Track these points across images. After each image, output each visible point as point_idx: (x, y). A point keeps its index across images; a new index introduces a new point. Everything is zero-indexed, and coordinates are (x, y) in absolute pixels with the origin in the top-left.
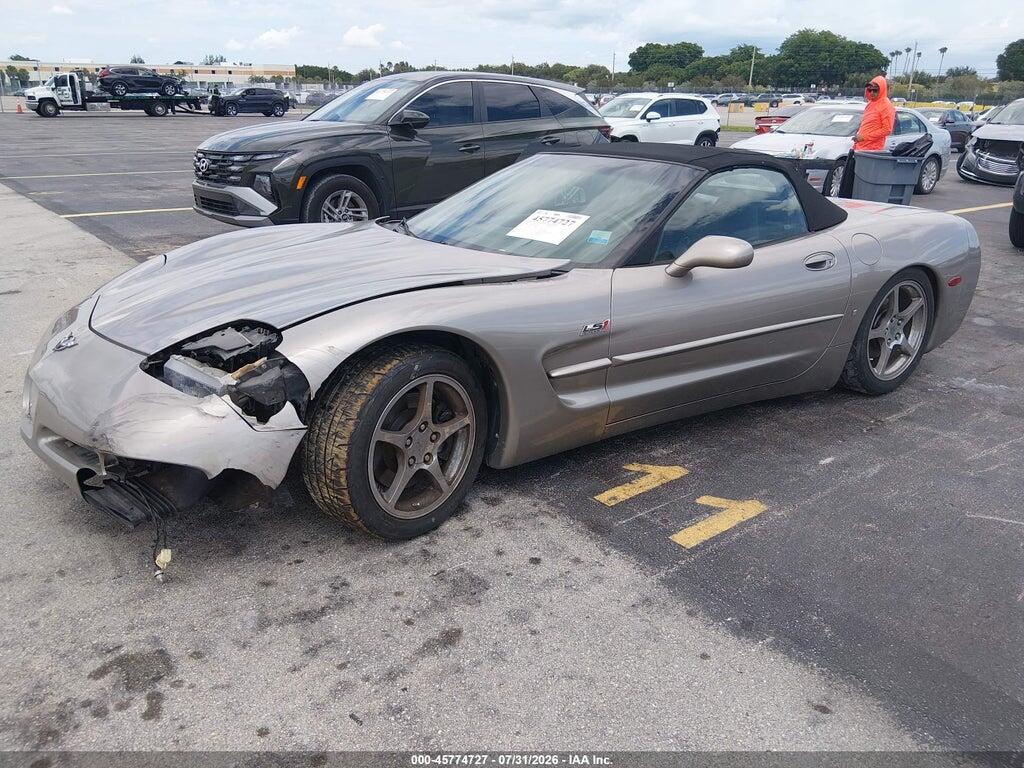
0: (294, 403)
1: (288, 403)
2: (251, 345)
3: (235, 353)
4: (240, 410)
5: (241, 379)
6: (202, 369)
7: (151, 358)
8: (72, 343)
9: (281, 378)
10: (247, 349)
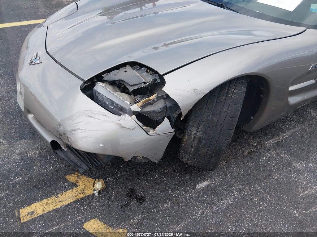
0: (169, 118)
1: (166, 118)
2: (145, 83)
3: (136, 87)
4: (141, 124)
5: (142, 107)
6: (116, 94)
7: (85, 82)
8: (39, 62)
9: (165, 107)
10: (143, 85)
